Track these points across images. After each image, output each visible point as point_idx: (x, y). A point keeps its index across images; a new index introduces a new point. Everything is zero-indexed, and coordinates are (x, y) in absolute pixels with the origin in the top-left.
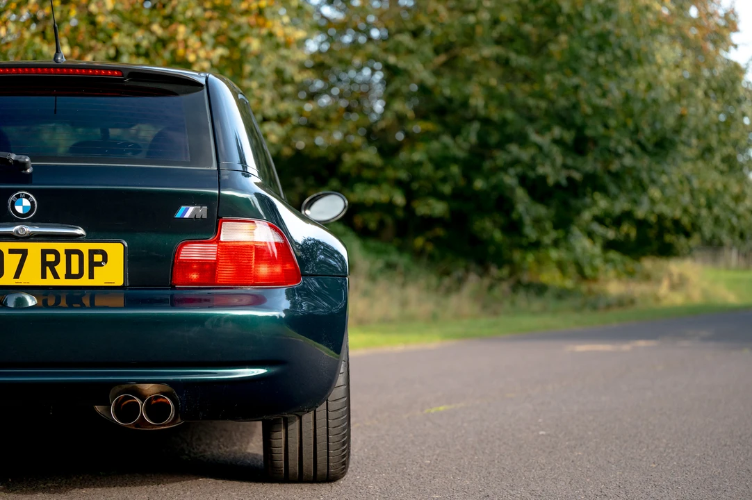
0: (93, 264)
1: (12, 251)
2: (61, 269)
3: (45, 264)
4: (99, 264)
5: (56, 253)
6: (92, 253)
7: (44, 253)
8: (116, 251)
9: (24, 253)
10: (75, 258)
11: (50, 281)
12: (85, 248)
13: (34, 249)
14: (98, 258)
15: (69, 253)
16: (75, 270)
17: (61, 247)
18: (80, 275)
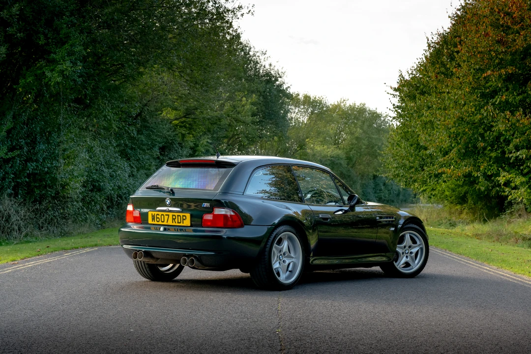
0: (183, 219)
1: (166, 215)
2: (176, 220)
3: (173, 219)
4: (185, 219)
5: (175, 215)
6: (183, 216)
7: (173, 215)
8: (188, 215)
9: (168, 215)
10: (179, 217)
11: (174, 224)
12: (181, 214)
13: (171, 214)
14: (184, 218)
15: (178, 216)
16: (179, 221)
17: (176, 214)
18: (180, 223)
